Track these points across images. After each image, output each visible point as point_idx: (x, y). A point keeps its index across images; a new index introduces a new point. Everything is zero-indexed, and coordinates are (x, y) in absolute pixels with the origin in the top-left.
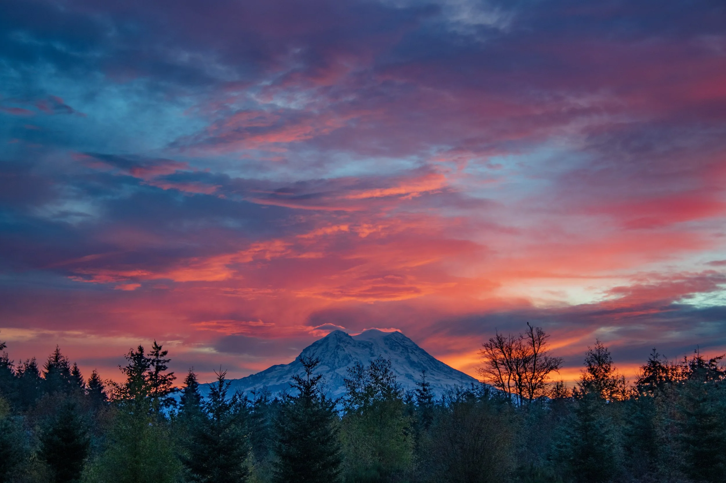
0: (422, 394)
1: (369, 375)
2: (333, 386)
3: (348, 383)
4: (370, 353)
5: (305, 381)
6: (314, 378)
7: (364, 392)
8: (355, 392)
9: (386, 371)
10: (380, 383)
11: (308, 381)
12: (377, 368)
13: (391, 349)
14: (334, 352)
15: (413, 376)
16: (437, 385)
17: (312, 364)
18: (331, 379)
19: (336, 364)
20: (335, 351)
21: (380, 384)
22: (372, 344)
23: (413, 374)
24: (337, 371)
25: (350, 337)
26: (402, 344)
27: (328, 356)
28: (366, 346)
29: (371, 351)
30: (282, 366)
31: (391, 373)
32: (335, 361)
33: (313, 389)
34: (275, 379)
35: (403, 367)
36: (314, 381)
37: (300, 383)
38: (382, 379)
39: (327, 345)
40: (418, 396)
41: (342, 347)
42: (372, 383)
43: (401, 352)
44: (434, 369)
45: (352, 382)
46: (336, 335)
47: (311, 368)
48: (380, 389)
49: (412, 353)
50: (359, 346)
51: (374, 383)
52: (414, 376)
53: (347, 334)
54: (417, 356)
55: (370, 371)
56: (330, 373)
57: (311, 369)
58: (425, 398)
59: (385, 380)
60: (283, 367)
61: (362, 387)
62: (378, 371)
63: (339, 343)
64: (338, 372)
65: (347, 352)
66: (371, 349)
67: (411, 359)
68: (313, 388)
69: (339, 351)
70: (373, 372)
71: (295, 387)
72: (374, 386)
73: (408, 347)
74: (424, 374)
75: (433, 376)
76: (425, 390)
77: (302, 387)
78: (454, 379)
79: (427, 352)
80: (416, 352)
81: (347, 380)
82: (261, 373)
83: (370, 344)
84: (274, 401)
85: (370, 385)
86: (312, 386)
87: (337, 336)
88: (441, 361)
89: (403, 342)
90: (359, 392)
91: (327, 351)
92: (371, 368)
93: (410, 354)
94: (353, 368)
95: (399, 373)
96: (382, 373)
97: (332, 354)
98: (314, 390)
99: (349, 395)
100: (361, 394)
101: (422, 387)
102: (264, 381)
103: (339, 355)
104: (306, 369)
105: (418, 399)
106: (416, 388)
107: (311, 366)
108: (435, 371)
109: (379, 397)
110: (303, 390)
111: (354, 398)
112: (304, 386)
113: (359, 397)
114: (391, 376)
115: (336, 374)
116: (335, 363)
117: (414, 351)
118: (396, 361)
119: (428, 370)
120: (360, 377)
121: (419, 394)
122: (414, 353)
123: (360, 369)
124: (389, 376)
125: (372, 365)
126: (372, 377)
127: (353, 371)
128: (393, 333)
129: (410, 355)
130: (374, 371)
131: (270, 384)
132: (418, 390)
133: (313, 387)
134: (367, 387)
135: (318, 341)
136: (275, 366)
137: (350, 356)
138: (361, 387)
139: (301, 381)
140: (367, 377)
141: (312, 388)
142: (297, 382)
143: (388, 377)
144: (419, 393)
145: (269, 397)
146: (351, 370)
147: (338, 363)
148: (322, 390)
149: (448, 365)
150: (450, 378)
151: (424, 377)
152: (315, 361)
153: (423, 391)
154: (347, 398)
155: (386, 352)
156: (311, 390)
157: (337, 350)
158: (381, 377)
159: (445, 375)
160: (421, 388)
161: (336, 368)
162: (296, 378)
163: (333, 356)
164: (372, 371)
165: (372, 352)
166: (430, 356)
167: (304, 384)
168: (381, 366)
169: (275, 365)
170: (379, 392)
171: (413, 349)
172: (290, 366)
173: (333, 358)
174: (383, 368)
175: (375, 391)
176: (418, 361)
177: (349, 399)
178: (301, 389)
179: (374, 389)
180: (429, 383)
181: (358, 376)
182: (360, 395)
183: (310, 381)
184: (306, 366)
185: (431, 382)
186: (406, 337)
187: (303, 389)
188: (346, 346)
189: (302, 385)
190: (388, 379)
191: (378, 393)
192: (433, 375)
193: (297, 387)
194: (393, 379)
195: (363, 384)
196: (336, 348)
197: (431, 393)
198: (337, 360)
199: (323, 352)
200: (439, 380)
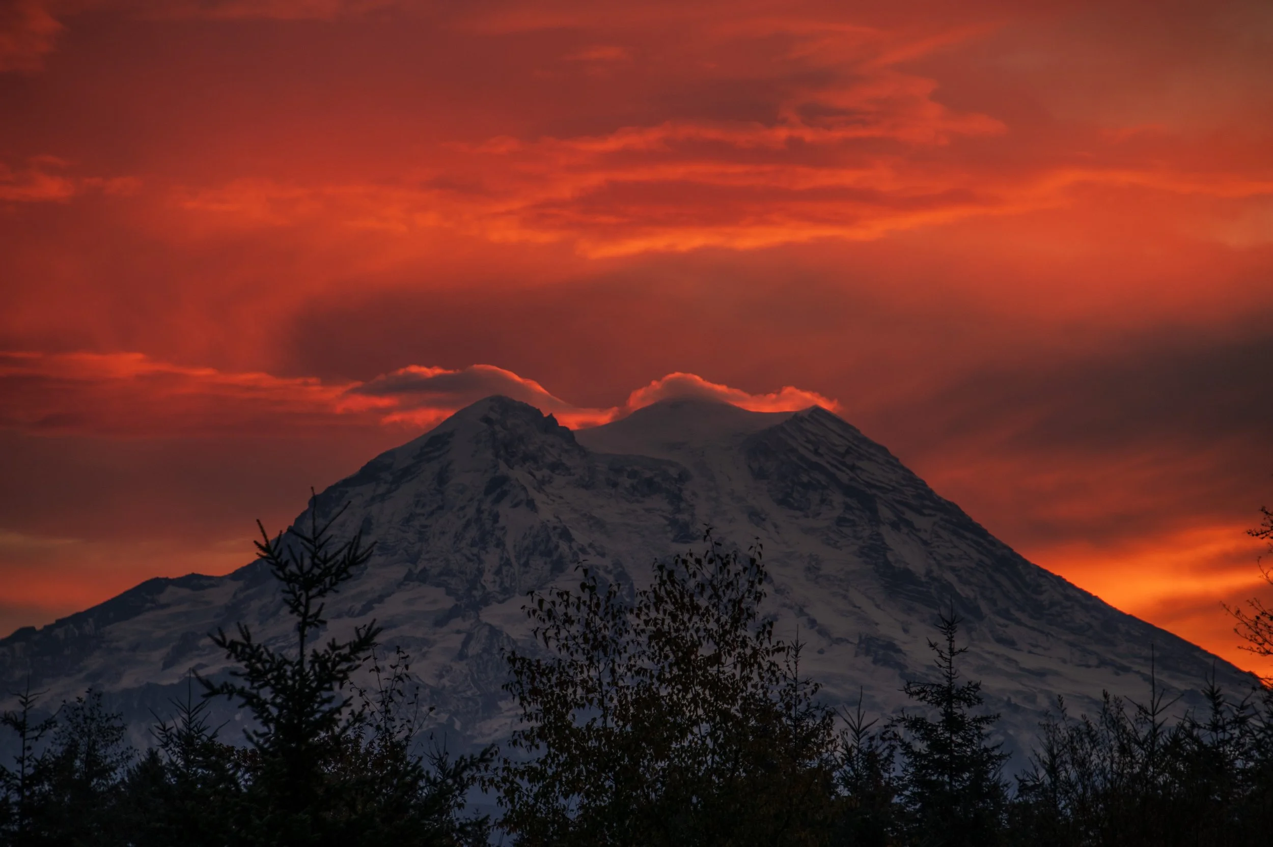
0: (937, 745)
1: (643, 639)
2: (469, 693)
3: (533, 679)
4: (673, 523)
5: (286, 662)
6: (333, 647)
7: (617, 730)
8: (569, 726)
9: (740, 615)
10: (701, 684)
11: (301, 663)
12: (687, 600)
13: (784, 502)
14: (479, 511)
15: (899, 651)
16: (1031, 698)
17: (326, 572)
18: (461, 656)
19: (488, 578)
20: (486, 506)
21: (703, 685)
22: (683, 477)
23: (899, 637)
24: (492, 615)
25: (567, 434)
26: (844, 477)
27: (443, 533)
28: (650, 483)
29: (678, 510)
30: (194, 582)
31: (766, 628)
32: (481, 561)
33: (326, 707)
34: (157, 656)
35: (845, 597)
36: (335, 665)
37: (254, 675)
38: (715, 659)
39: (442, 478)
40: (918, 755)
41: (524, 489)
42: (661, 680)
43: (841, 521)
44: (1018, 614)
45: (552, 670)
46: (487, 420)
47: (321, 593)
48: (700, 712)
49: (895, 526)
50: (615, 485)
51: (669, 681)
52: (904, 648)
53: (551, 420)
54: (925, 543)
55: (653, 614)
56: (457, 623)
57: (320, 600)
58: (956, 767)
59: (729, 667)
60: (203, 588)
61: (606, 701)
62: (696, 619)
63: (503, 468)
64: (495, 622)
65: (546, 513)
66: (676, 498)
67: (891, 558)
68: (329, 700)
69: (504, 508)
70: (668, 620)
71: (231, 693)
72: (670, 695)
73: (874, 491)
74: (951, 640)
75: (1012, 654)
76: (953, 723)
77: (266, 694)
78: (1126, 669)
79: (976, 520)
80: (919, 521)
81: (523, 659)
82: (78, 618)
83: (673, 472)
84: (143, 768)
85: (648, 689)
86: (320, 688)
87: (497, 428)
88: (1057, 573)
89: (853, 468)
90: (589, 728)
91: (441, 508)
92: (659, 600)
93: (885, 530)
94: (558, 600)
95: (823, 632)
96: (712, 625)
97: (467, 526)
98: (333, 712)
99: (537, 741)
100: (598, 738)
101: (941, 709)
102: (94, 662)
103: (503, 528)
104: (290, 597)
105: (919, 769)
106: (912, 714)
107: (320, 579)
108: (1019, 622)
109: (696, 754)
110: (275, 712)
111: (563, 758)
112: (276, 692)
113: (586, 754)
114: (766, 644)
115: (485, 632)
116: (481, 572)
117: (909, 515)
118: (813, 569)
119: (980, 617)
120: (594, 648)
121: (920, 746)
122: (909, 524)
123: (598, 605)
124: (753, 642)
125: (662, 583)
126: (661, 649)
127: (560, 610)
128: (796, 419)
129: (890, 537)
130: (674, 618)
131: (128, 681)
132: (916, 724)
133: (325, 695)
134: (635, 702)
135: (391, 454)
136: (156, 585)
137: (566, 535)
138: (601, 702)
139: (264, 662)
140: (631, 650)
141: (323, 703)
142: (241, 666)
143: (749, 651)
144: (923, 739)
145: (110, 751)
146: (546, 606)
147: (498, 572)
148: (388, 711)
149: (1094, 593)
150: (1103, 663)
151: (952, 652)
152: (340, 557)
153: (946, 729)
154: (523, 755)
155: (756, 516)
156: (314, 712)
157: (497, 501)
158: (706, 650)
159: (1072, 644)
160: (934, 715)
161: (486, 601)
162: (233, 646)
163: (473, 533)
164: (661, 616)
165: (684, 517)
166: (994, 542)
167: (281, 677)
168: (709, 592)
169: (157, 580)
170: (695, 730)
171: (899, 502)
172: (240, 584)
173: (473, 545)
174: (719, 598)
175: (675, 725)
176: (929, 573)
177: (535, 764)
178: (259, 707)
179: (670, 713)
180: (977, 687)
181: (586, 640)
182: (593, 743)
183: (313, 663)
184: (289, 579)
185: (991, 684)
186: (865, 440)
187: (273, 704)
188: (541, 485)
189: (267, 683)
190: (744, 663)
191: (690, 737)
192: (1010, 643)
193: (242, 692)
194: (771, 658)
195: (614, 683)
196: (487, 492)
197: (987, 743)
198: (491, 559)
199: (419, 511)
200: (1041, 674)
